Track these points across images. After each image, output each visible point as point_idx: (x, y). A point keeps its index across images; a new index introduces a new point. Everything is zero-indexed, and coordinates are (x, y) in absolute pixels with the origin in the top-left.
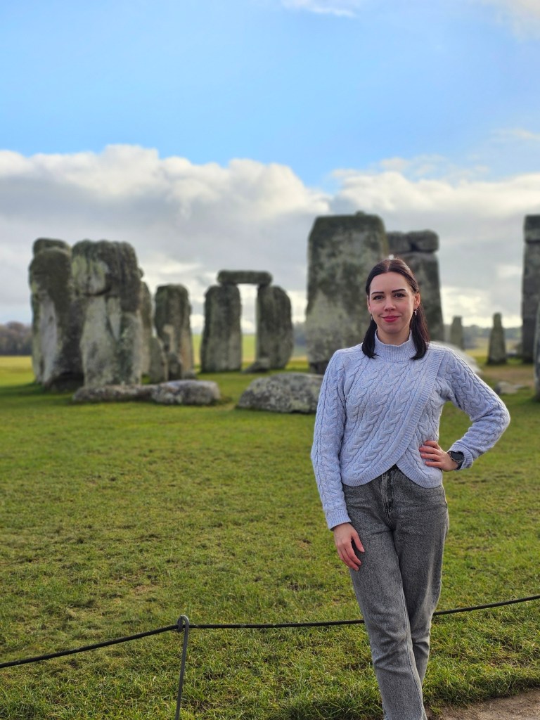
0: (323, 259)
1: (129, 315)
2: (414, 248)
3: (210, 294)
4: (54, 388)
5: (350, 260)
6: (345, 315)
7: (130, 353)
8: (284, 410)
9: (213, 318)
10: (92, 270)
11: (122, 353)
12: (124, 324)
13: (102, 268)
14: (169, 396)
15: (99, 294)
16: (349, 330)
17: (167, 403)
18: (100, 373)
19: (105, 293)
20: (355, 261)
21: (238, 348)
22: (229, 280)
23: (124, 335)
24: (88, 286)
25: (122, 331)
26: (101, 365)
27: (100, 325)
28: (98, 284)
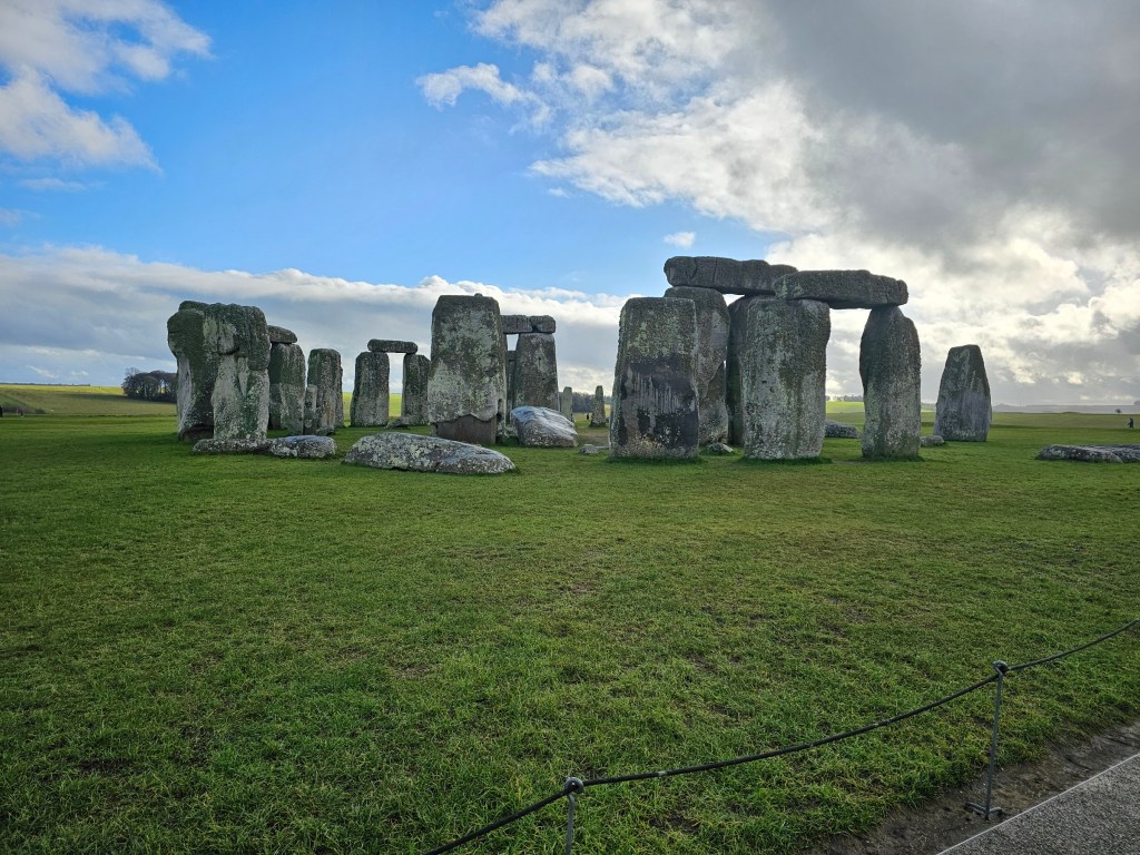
0: (445, 332)
1: (256, 374)
2: (535, 329)
3: (360, 359)
4: (187, 439)
5: (468, 335)
6: (463, 382)
7: (256, 408)
8: (385, 467)
9: (363, 380)
10: (221, 332)
11: (249, 408)
12: (251, 382)
13: (231, 329)
14: (286, 450)
15: (229, 353)
16: (466, 395)
17: (283, 457)
18: (227, 426)
19: (234, 352)
20: (473, 337)
21: (385, 405)
22: (379, 349)
23: (250, 392)
24: (218, 346)
25: (248, 389)
26: (228, 419)
27: (230, 382)
28: (227, 345)
